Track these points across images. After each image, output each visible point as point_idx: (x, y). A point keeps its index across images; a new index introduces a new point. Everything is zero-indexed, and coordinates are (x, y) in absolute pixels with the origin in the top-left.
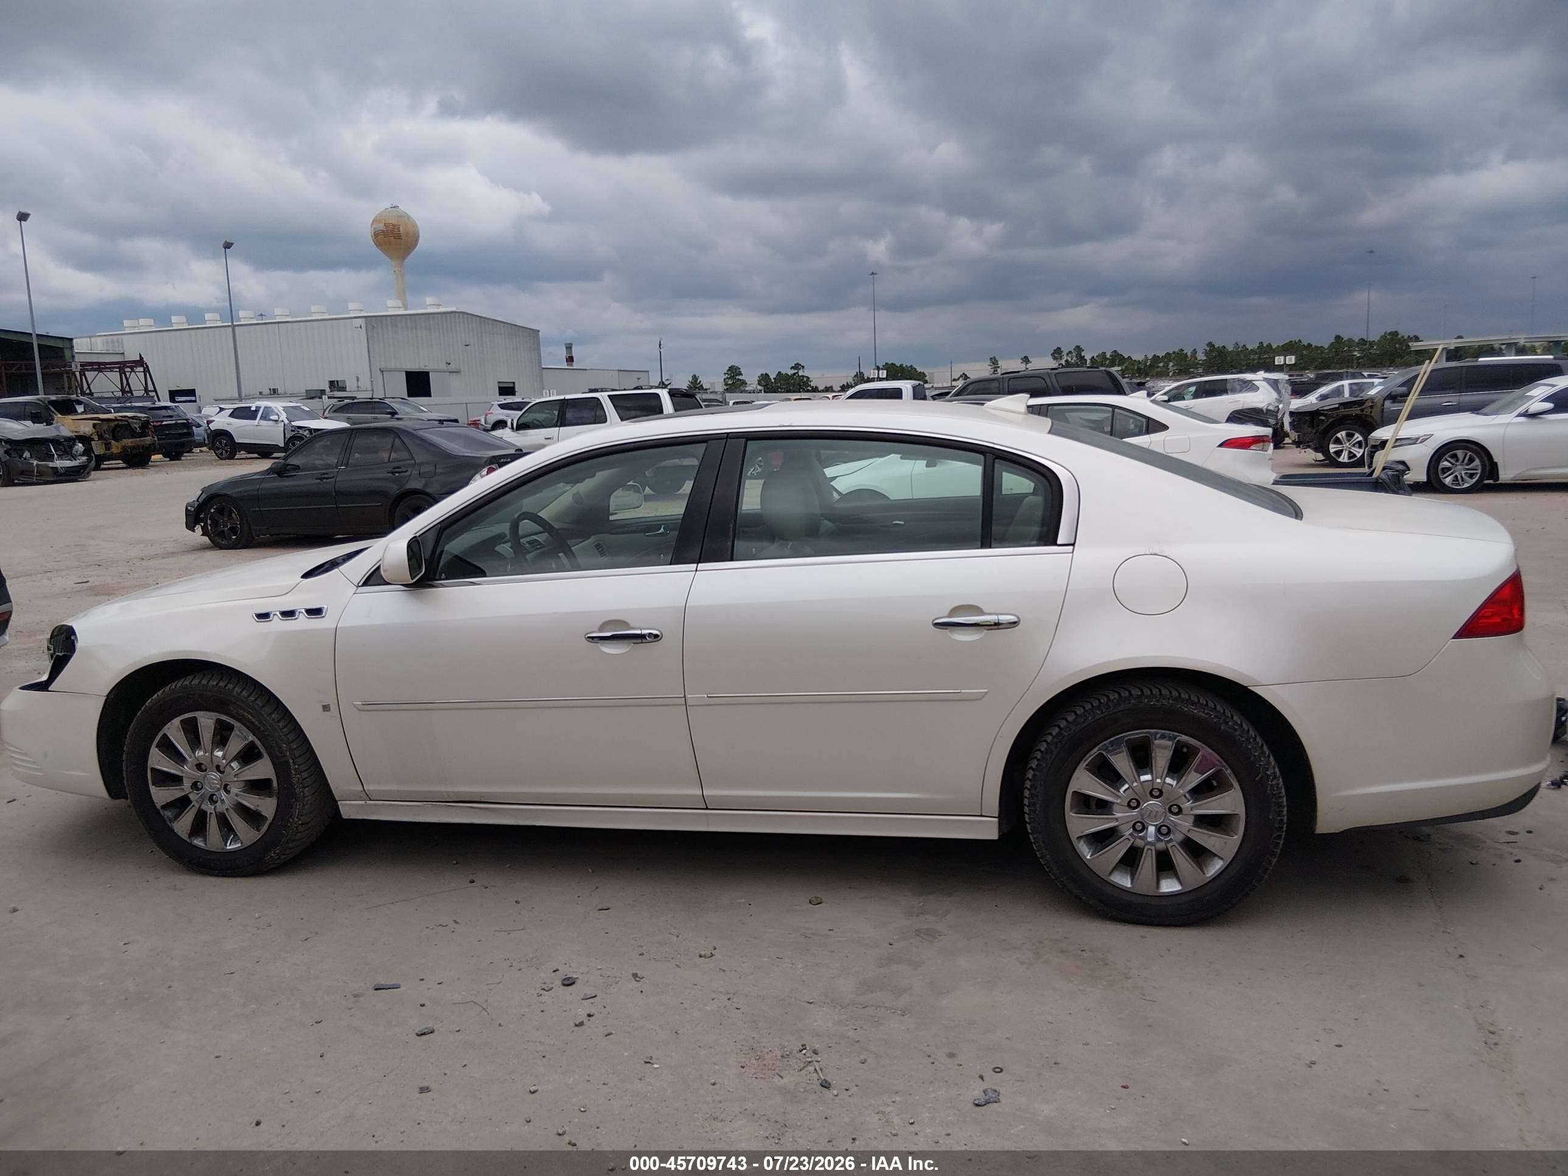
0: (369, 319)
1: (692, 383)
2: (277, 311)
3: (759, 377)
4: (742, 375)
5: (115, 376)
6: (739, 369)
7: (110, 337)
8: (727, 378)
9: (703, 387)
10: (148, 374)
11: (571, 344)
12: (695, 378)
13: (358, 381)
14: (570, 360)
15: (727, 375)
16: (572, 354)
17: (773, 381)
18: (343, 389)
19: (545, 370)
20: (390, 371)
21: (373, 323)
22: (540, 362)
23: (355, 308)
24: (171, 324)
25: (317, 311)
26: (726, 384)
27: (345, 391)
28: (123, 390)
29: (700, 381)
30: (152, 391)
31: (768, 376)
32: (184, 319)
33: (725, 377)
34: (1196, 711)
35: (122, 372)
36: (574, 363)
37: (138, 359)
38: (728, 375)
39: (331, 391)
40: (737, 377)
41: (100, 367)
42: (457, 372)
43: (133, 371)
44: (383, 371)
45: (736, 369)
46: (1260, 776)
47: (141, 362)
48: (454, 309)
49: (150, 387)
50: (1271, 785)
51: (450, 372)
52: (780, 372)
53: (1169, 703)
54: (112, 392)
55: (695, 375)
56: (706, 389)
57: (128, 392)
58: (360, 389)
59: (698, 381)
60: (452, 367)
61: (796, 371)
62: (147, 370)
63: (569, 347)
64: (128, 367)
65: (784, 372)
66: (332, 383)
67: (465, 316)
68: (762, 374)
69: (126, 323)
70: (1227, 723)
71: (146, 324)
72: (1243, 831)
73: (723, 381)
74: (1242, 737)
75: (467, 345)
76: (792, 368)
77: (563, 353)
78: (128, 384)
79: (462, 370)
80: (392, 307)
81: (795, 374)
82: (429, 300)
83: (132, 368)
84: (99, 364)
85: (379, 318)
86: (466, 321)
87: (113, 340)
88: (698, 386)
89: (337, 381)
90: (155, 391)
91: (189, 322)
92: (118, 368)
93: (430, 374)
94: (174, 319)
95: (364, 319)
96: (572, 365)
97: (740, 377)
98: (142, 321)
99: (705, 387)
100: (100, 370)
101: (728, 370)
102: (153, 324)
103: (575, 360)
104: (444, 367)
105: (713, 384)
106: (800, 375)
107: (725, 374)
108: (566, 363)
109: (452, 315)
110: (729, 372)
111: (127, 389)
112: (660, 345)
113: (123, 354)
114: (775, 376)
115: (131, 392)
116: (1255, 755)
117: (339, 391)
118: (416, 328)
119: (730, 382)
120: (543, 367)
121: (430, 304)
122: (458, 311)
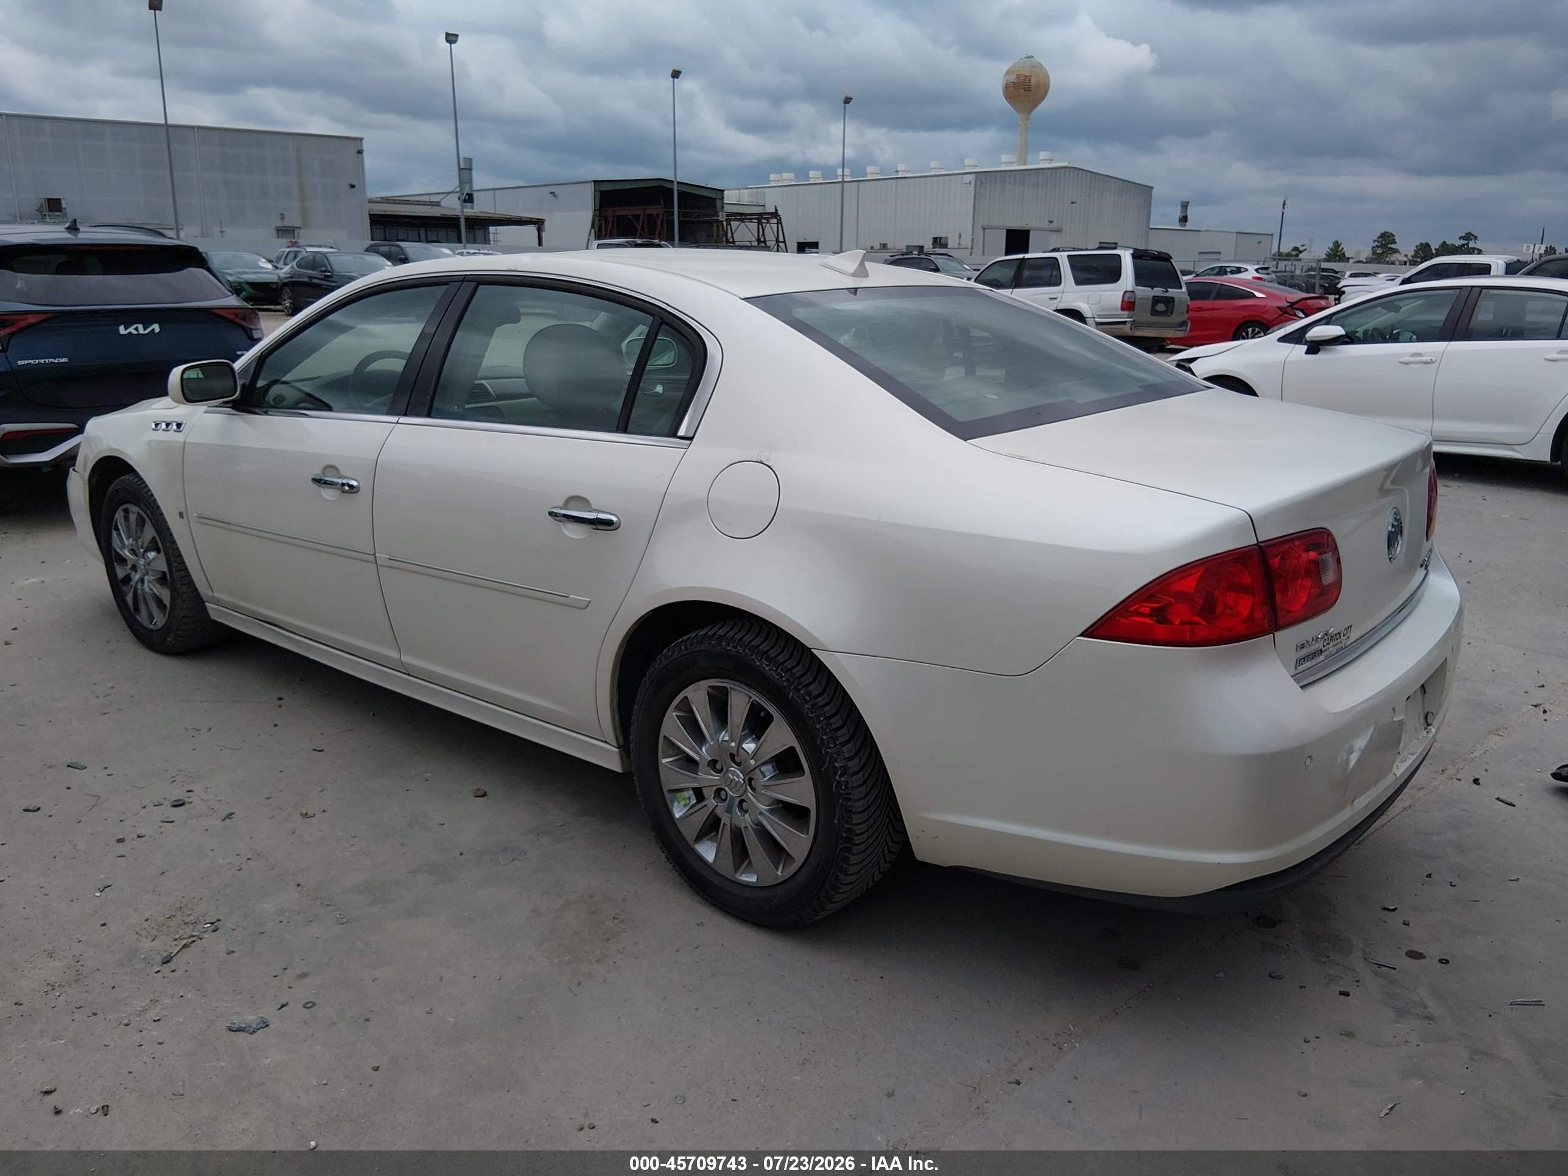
0: (979, 174)
1: (1332, 250)
2: (900, 167)
3: (1417, 246)
4: (1395, 243)
5: (753, 226)
6: (1394, 236)
7: (755, 190)
8: (1377, 246)
9: (1344, 255)
10: (780, 226)
11: (1188, 202)
12: (1337, 244)
13: (960, 237)
14: (1184, 219)
15: (1376, 243)
16: (1186, 213)
17: (1434, 252)
18: (945, 246)
19: (1153, 231)
20: (992, 228)
21: (983, 178)
22: (1148, 222)
23: (970, 164)
24: (808, 179)
25: (935, 167)
26: (1374, 253)
27: (946, 248)
28: (759, 240)
29: (1343, 249)
30: (781, 242)
31: (1430, 246)
32: (819, 173)
33: (1374, 245)
34: (767, 669)
35: (760, 223)
36: (1187, 224)
37: (774, 211)
38: (1378, 242)
39: (934, 248)
40: (1389, 246)
41: (742, 217)
42: (1058, 231)
43: (768, 222)
44: (984, 229)
45: (1389, 237)
46: (826, 766)
47: (775, 214)
48: (1065, 164)
49: (781, 239)
50: (838, 782)
51: (1051, 231)
52: (1444, 242)
53: (744, 651)
54: (750, 242)
55: (1337, 242)
56: (1348, 258)
57: (762, 242)
58: (961, 247)
59: (1340, 248)
60: (1054, 226)
61: (1465, 242)
62: (779, 222)
63: (1185, 206)
64: (765, 218)
65: (1449, 242)
66: (935, 240)
67: (1076, 171)
68: (1422, 244)
69: (772, 177)
70: (799, 691)
71: (788, 177)
72: (813, 832)
73: (1370, 249)
74: (812, 713)
75: (1073, 203)
76: (1461, 238)
77: (1177, 213)
78: (763, 234)
79: (1064, 228)
80: (1007, 162)
81: (1463, 245)
82: (1043, 155)
83: (768, 219)
84: (741, 214)
85: (989, 174)
86: (1076, 176)
87: (757, 193)
88: (1339, 253)
89: (940, 238)
90: (784, 242)
91: (824, 178)
92: (756, 219)
93: (1031, 232)
94: (812, 174)
95: (974, 175)
96: (1185, 226)
97: (1393, 246)
98: (785, 175)
99: (1347, 256)
100: (742, 220)
101: (1380, 237)
102: (793, 178)
103: (1188, 220)
104: (1045, 225)
105: (1358, 253)
106: (1470, 246)
107: (1375, 241)
108: (1178, 223)
109: (1063, 170)
110: (1380, 240)
111: (762, 239)
112: (1284, 205)
113: (764, 206)
114: (1437, 247)
115: (765, 242)
116: (822, 738)
117: (939, 248)
118: (1024, 184)
119: (1380, 251)
120: (1151, 227)
121: (1042, 160)
122: (1071, 166)
